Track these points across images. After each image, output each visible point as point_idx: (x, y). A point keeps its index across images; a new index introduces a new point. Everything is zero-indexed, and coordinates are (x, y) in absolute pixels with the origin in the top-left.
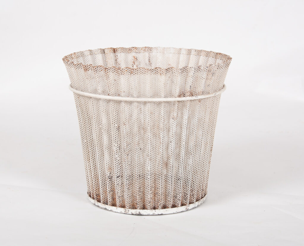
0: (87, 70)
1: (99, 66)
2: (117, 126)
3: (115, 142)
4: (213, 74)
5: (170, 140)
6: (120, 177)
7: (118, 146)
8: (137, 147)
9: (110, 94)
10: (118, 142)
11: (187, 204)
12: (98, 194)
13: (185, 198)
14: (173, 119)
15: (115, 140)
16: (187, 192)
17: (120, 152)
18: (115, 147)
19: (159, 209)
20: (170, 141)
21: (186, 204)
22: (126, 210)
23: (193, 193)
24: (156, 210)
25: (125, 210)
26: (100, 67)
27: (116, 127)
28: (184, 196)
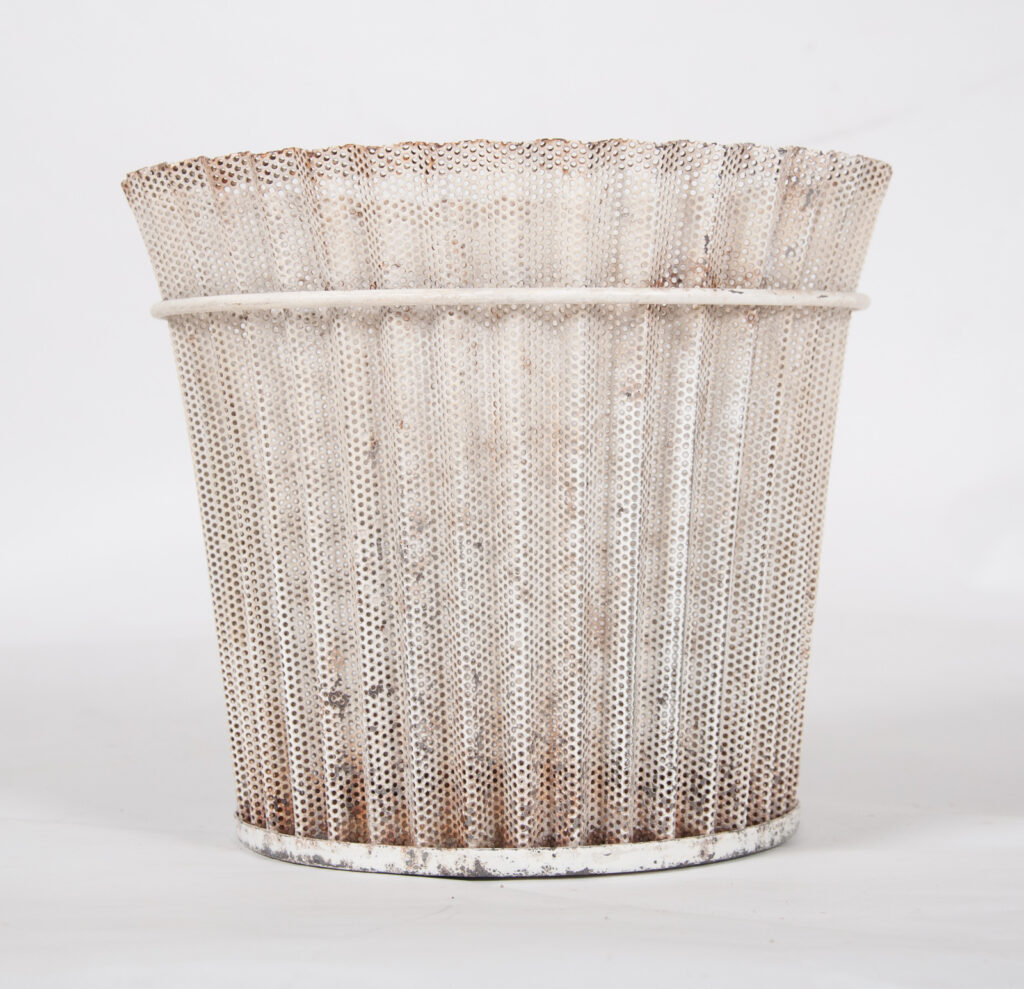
0: (224, 181)
1: (280, 152)
2: (366, 438)
3: (359, 519)
4: (809, 195)
5: (618, 501)
6: (386, 690)
7: (374, 540)
8: (463, 533)
9: (332, 284)
10: (375, 517)
11: (708, 831)
12: (281, 796)
13: (697, 799)
14: (629, 395)
15: (359, 509)
16: (706, 769)
17: (381, 568)
18: (358, 541)
19: (574, 848)
20: (619, 505)
21: (700, 828)
22: (412, 854)
23: (732, 781)
24: (558, 850)
25: (408, 858)
26: (283, 156)
27: (365, 444)
28: (692, 790)
